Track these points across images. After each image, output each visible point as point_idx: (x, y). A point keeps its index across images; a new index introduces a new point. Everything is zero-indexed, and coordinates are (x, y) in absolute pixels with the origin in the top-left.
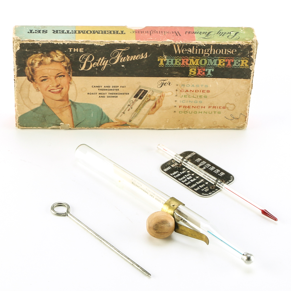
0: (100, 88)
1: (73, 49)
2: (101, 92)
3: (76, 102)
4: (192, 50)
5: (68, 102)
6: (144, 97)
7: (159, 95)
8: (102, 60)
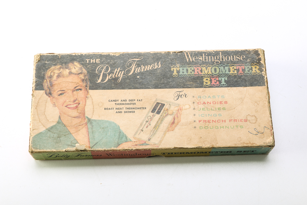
0: (117, 102)
1: (90, 60)
2: (118, 106)
3: (93, 118)
4: (202, 58)
5: (85, 119)
6: (162, 111)
7: (177, 109)
8: (118, 71)
